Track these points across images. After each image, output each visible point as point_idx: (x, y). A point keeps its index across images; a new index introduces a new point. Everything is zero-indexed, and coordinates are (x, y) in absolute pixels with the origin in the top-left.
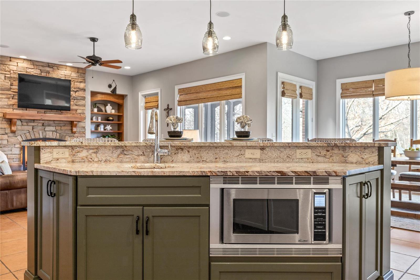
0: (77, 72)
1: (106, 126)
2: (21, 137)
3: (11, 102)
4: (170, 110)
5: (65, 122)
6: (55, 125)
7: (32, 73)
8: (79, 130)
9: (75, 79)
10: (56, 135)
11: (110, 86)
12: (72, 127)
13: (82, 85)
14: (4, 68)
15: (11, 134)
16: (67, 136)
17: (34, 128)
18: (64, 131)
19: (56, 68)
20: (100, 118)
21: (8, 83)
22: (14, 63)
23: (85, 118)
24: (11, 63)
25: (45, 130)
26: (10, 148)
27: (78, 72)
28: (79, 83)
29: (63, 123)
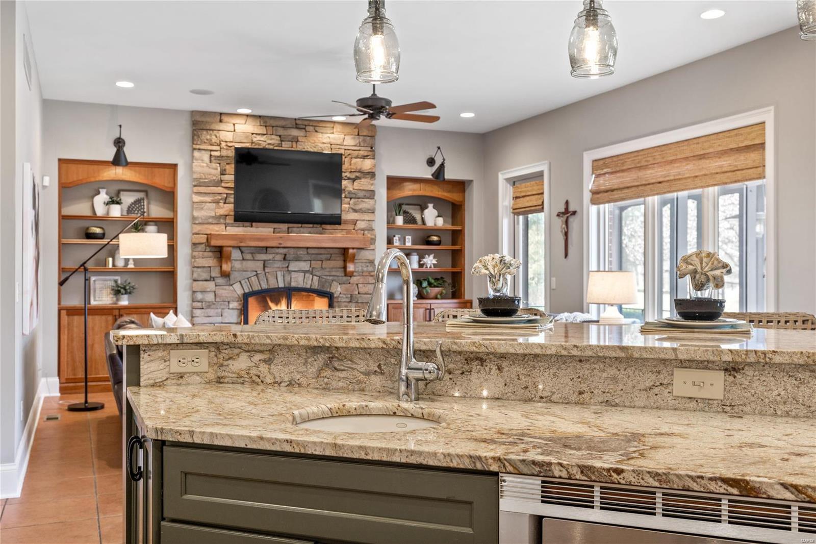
0: (357, 134)
1: (424, 258)
2: (240, 286)
3: (221, 210)
4: (571, 215)
5: (331, 251)
6: (309, 258)
7: (263, 145)
8: (360, 268)
9: (353, 152)
10: (312, 279)
11: (431, 163)
12: (345, 261)
13: (367, 164)
14: (208, 137)
15: (221, 279)
16: (334, 282)
17: (266, 265)
18: (329, 271)
19: (311, 129)
20: (409, 239)
21: (217, 169)
22: (229, 124)
23: (373, 241)
24: (222, 126)
25: (288, 270)
26: (220, 310)
27: (358, 135)
28: (362, 159)
29: (326, 253)
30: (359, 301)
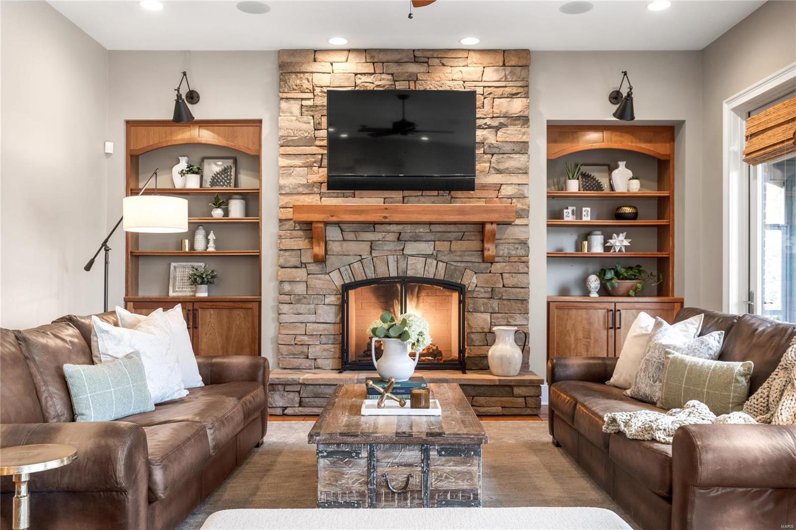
0: (501, 64)
1: (611, 238)
2: (339, 274)
3: (314, 176)
5: (464, 228)
6: (433, 238)
7: (371, 87)
8: (506, 251)
9: (495, 89)
10: (437, 267)
11: (615, 98)
12: (482, 241)
13: (517, 106)
14: (298, 82)
15: (314, 265)
16: (468, 271)
17: (373, 248)
18: (460, 256)
19: (437, 61)
20: (587, 210)
21: (309, 123)
22: (323, 64)
23: (523, 213)
24: (315, 67)
25: (403, 254)
26: (313, 306)
27: (504, 65)
28: (509, 99)
29: (457, 230)
30: (504, 298)
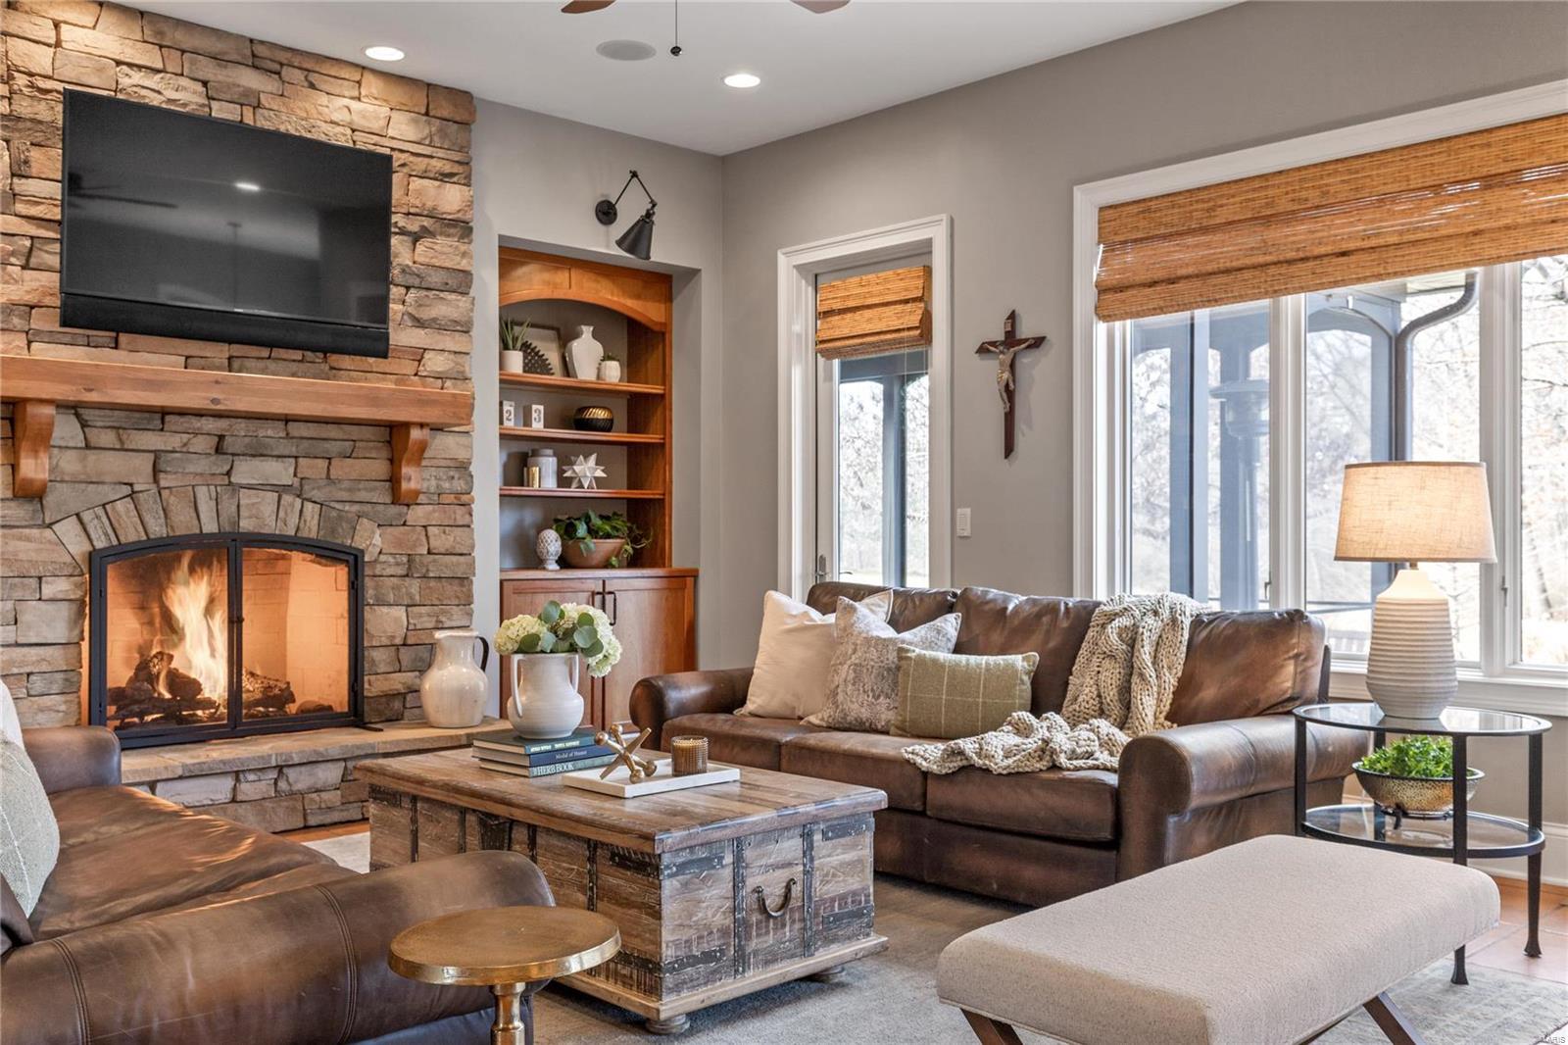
0: (423, 111)
1: (572, 464)
2: (79, 527)
3: (13, 287)
4: (1029, 347)
5: (355, 432)
6: (294, 451)
7: (155, 100)
8: (433, 482)
9: (412, 159)
10: (301, 511)
11: (606, 214)
12: (394, 462)
13: (450, 199)
15: (13, 504)
16: (364, 521)
17: (162, 466)
18: (350, 490)
19: (297, 76)
20: (538, 410)
22: (39, 21)
23: (468, 409)
24: (18, 24)
25: (230, 483)
26: (8, 605)
27: (427, 114)
28: (437, 183)
29: (341, 436)
30: (431, 575)
